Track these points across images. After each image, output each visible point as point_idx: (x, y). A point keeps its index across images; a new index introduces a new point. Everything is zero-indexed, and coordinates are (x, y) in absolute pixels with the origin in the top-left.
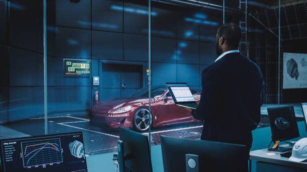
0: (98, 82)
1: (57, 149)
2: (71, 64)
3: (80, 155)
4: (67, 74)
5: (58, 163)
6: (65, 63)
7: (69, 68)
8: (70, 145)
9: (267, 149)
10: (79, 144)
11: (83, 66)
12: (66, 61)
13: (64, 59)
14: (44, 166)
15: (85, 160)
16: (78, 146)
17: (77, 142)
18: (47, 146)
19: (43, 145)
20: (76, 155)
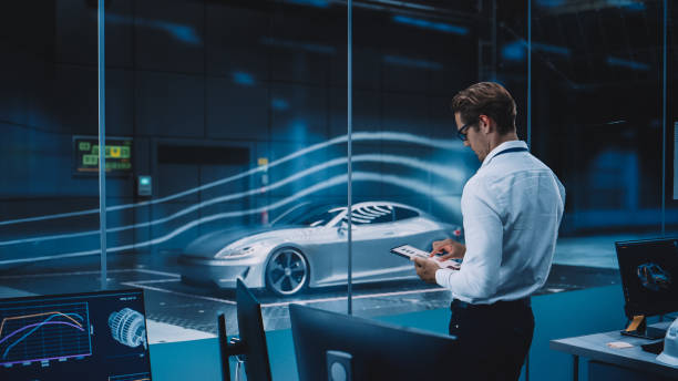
0: (149, 189)
1: (79, 326)
2: (88, 148)
3: (134, 340)
4: (81, 170)
5: (80, 356)
6: (77, 146)
7: (85, 157)
8: (112, 318)
9: (618, 333)
10: (135, 316)
11: (115, 151)
12: (78, 141)
13: (75, 137)
14: (45, 362)
15: (147, 353)
16: (131, 320)
17: (129, 312)
18: (56, 319)
19: (46, 317)
20: (125, 340)
